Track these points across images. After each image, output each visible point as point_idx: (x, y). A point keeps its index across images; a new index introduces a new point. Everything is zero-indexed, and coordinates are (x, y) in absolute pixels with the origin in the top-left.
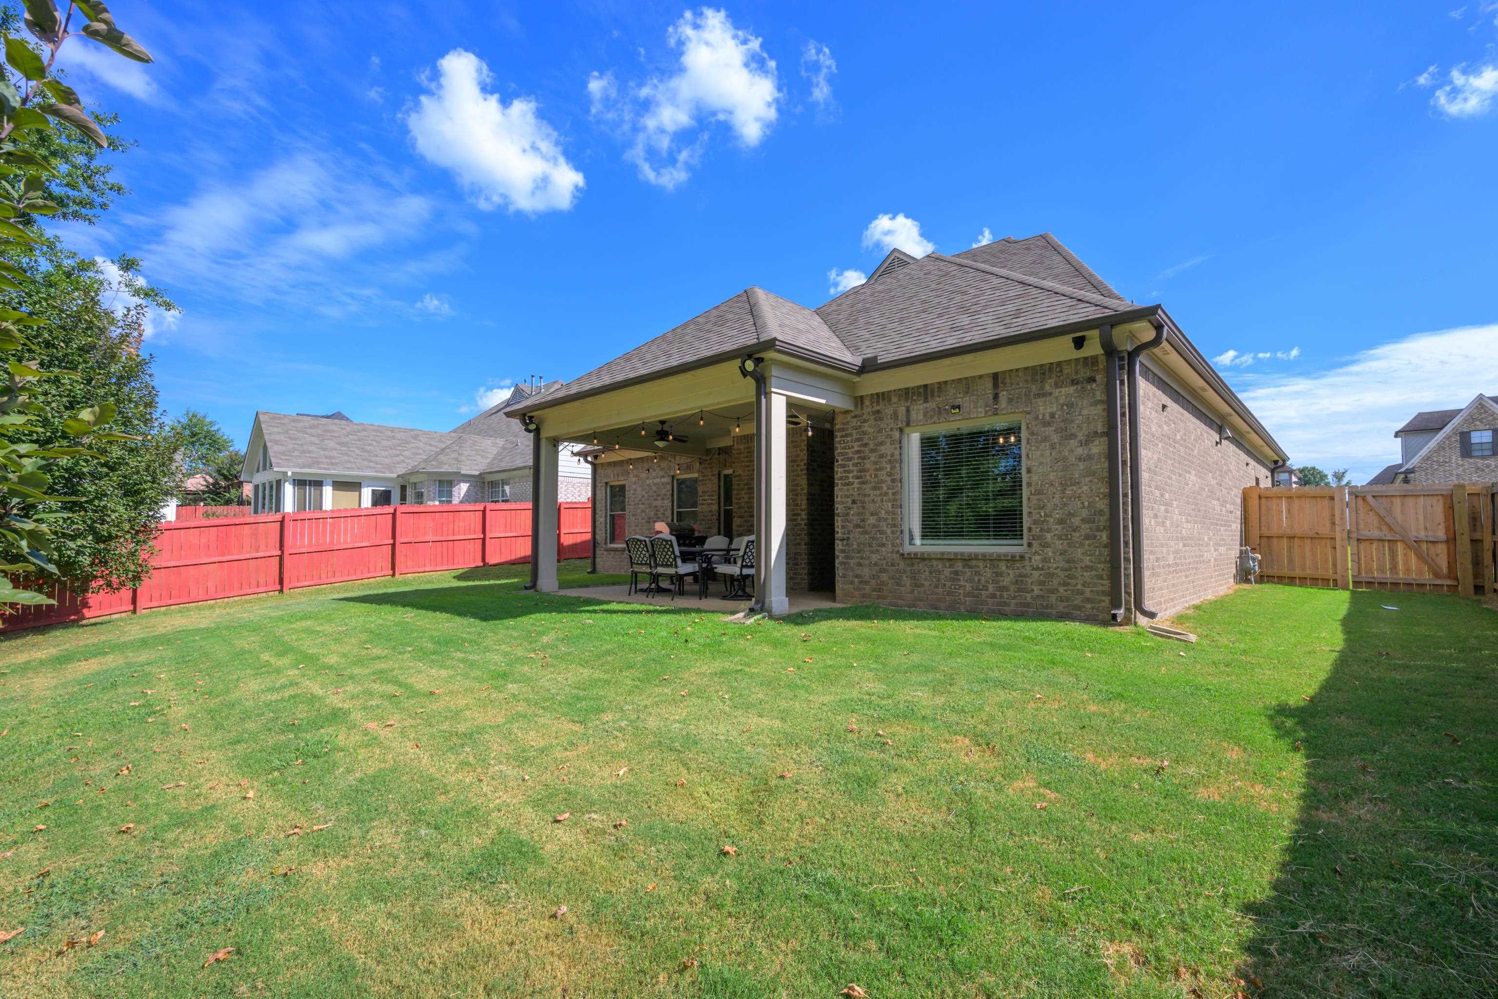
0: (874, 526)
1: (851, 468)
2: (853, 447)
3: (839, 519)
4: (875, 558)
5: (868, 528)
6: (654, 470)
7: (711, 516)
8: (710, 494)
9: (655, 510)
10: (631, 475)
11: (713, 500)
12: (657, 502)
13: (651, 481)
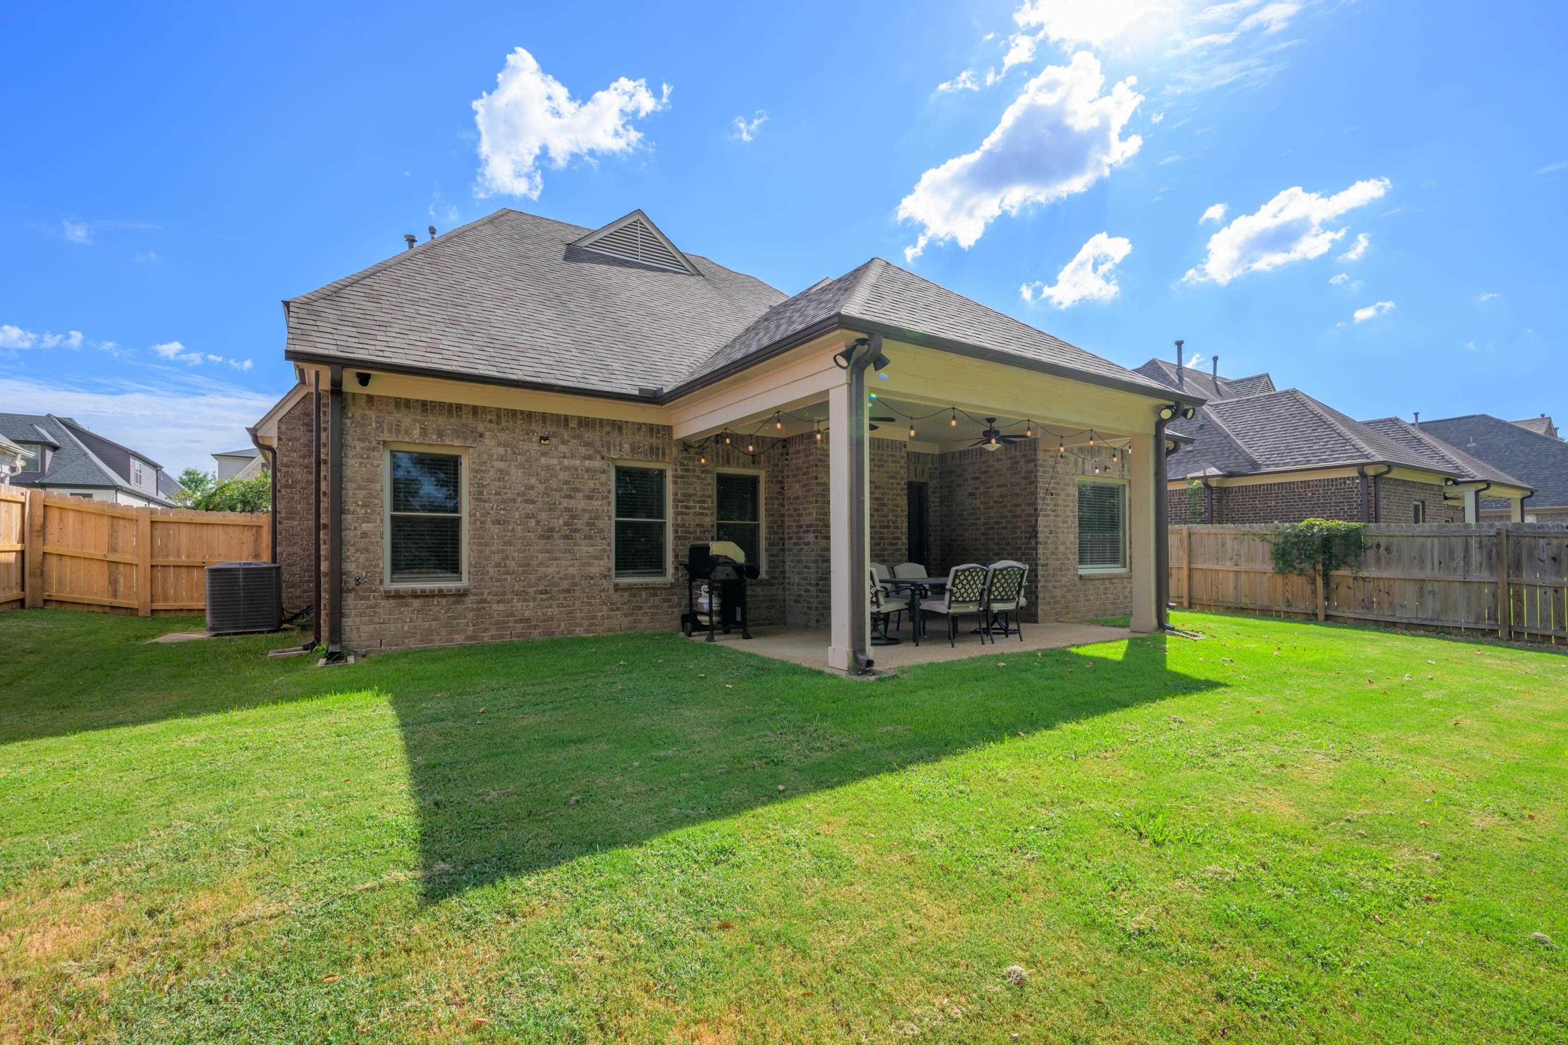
0: (1064, 554)
1: (1049, 502)
3: (1041, 546)
4: (1064, 579)
5: (1060, 556)
6: (563, 442)
7: (700, 532)
8: (698, 499)
9: (566, 516)
10: (488, 441)
11: (704, 508)
12: (573, 502)
13: (555, 461)
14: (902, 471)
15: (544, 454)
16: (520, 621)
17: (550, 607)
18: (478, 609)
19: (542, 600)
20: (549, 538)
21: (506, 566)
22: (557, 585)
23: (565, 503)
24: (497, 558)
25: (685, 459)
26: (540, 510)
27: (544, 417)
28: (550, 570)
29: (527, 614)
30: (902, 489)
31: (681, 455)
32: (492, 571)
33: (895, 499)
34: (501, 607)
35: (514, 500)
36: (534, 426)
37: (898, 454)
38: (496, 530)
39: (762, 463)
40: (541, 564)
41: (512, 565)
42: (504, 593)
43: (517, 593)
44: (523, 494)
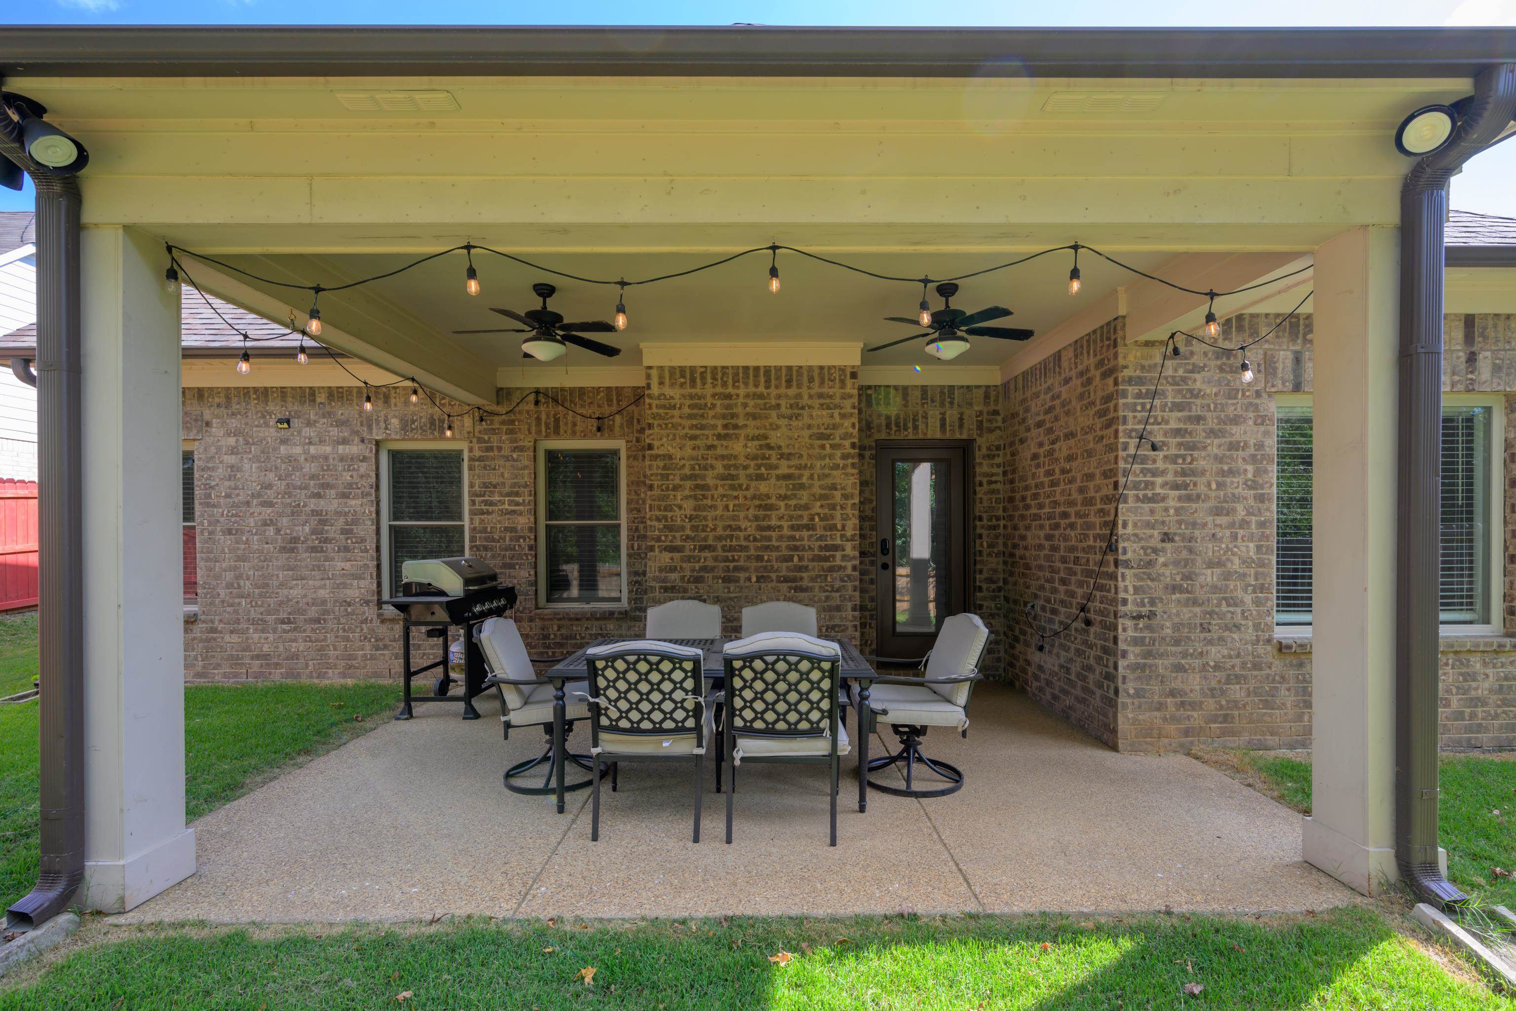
0: (1215, 589)
1: (1160, 465)
2: (1167, 423)
3: (1127, 572)
4: (1215, 653)
5: (1200, 594)
6: (309, 424)
7: (511, 539)
8: (507, 490)
9: (314, 521)
10: (216, 430)
11: (518, 504)
12: (322, 502)
13: (298, 450)
14: (847, 423)
15: (284, 441)
16: (258, 657)
17: (295, 640)
18: (208, 640)
19: (285, 631)
20: (292, 550)
21: (239, 587)
22: (303, 612)
23: (313, 504)
24: (229, 576)
25: (486, 431)
26: (280, 515)
27: (283, 392)
28: (294, 592)
29: (266, 648)
30: (845, 457)
31: (478, 428)
32: (222, 593)
33: (827, 476)
34: (235, 638)
35: (248, 503)
36: (271, 407)
37: (837, 391)
38: (227, 541)
39: (617, 428)
40: (282, 585)
41: (247, 586)
42: (238, 622)
43: (254, 622)
44: (259, 495)
